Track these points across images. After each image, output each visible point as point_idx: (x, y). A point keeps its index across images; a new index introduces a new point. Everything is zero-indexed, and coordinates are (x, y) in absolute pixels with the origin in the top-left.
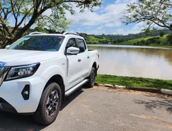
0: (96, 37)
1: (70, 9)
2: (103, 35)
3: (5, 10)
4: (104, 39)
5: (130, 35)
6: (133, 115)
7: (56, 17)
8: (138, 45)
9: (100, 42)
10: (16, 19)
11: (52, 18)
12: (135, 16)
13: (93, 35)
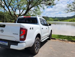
0: (52, 18)
1: (43, 7)
2: (56, 17)
3: (15, 8)
4: (56, 19)
5: (68, 17)
6: (72, 52)
7: (36, 10)
8: (71, 21)
9: (54, 20)
10: (20, 12)
11: (34, 11)
12: (71, 10)
13: (51, 17)
